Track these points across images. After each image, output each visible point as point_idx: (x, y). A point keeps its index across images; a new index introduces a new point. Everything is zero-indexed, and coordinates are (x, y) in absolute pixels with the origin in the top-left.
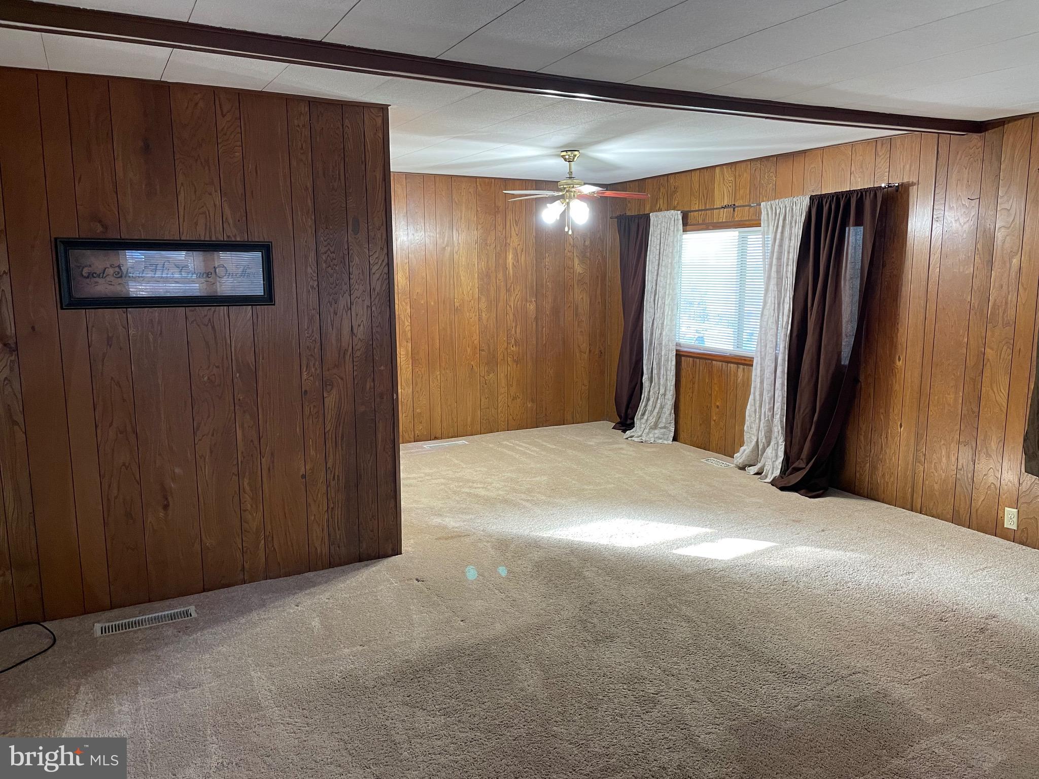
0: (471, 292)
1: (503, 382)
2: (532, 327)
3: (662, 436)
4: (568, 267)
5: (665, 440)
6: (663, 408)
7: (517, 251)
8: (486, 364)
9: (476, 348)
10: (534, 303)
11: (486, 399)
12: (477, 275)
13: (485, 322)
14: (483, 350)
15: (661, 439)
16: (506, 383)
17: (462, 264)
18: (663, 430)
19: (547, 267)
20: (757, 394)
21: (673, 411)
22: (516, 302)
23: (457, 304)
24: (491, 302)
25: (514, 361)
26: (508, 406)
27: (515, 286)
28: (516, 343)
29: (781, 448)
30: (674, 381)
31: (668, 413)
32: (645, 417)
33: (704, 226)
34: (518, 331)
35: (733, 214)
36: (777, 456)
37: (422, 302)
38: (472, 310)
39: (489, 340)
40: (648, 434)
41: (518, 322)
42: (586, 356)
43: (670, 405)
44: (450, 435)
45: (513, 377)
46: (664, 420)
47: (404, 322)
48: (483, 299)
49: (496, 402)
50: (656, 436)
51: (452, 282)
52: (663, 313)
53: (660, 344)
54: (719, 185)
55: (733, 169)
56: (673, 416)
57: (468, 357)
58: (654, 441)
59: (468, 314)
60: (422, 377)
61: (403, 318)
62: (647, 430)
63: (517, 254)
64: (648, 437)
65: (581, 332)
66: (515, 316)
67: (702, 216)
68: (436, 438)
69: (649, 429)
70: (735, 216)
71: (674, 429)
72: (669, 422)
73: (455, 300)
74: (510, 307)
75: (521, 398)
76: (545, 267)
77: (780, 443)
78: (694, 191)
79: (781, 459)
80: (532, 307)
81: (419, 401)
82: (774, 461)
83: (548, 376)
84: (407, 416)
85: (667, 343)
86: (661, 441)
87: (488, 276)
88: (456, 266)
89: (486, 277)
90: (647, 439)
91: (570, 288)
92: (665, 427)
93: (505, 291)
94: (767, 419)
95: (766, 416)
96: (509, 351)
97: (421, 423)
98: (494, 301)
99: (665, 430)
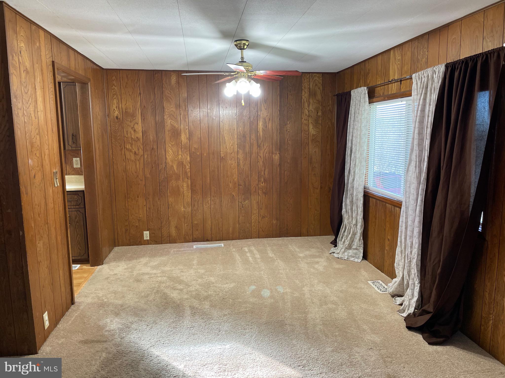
0: (232, 147)
1: (255, 206)
2: (277, 170)
3: (354, 255)
4: (304, 130)
5: (356, 258)
6: (356, 234)
7: (265, 120)
8: (243, 194)
9: (235, 183)
10: (278, 155)
11: (243, 217)
12: (236, 136)
13: (242, 167)
14: (241, 185)
15: (353, 257)
16: (257, 207)
17: (226, 129)
18: (355, 251)
19: (288, 130)
20: (403, 237)
21: (362, 238)
22: (265, 154)
23: (222, 155)
24: (246, 153)
25: (264, 193)
26: (259, 222)
27: (264, 143)
28: (265, 181)
29: (417, 289)
30: (362, 215)
31: (358, 238)
32: (343, 240)
33: (382, 98)
34: (266, 173)
35: (400, 86)
36: (413, 295)
37: (198, 154)
38: (233, 159)
39: (245, 179)
40: (344, 252)
41: (266, 167)
42: (318, 191)
43: (359, 233)
44: (217, 239)
45: (262, 203)
46: (356, 244)
47: (185, 166)
48: (241, 152)
49: (250, 219)
50: (350, 254)
51: (219, 141)
52: (355, 164)
53: (353, 187)
54: (392, 64)
55: (401, 50)
56: (362, 241)
57: (230, 190)
58: (348, 258)
59: (230, 162)
60: (198, 201)
61: (185, 163)
62: (343, 250)
63: (266, 122)
64: (343, 255)
65: (315, 174)
66: (264, 164)
67: (382, 89)
68: (207, 240)
69: (345, 249)
70: (401, 88)
71: (363, 251)
72: (359, 245)
73: (221, 152)
74: (261, 157)
75: (268, 217)
76: (287, 131)
77: (416, 284)
78: (379, 71)
79: (415, 299)
80: (276, 157)
81: (196, 216)
82: (410, 299)
83: (289, 203)
84: (188, 225)
85: (357, 187)
86: (353, 259)
87: (244, 136)
88: (222, 131)
89: (243, 137)
90: (342, 257)
91: (305, 145)
92: (356, 249)
93: (257, 146)
94: (409, 260)
95: (409, 258)
96: (259, 186)
97: (197, 230)
98: (249, 153)
99: (357, 251)
